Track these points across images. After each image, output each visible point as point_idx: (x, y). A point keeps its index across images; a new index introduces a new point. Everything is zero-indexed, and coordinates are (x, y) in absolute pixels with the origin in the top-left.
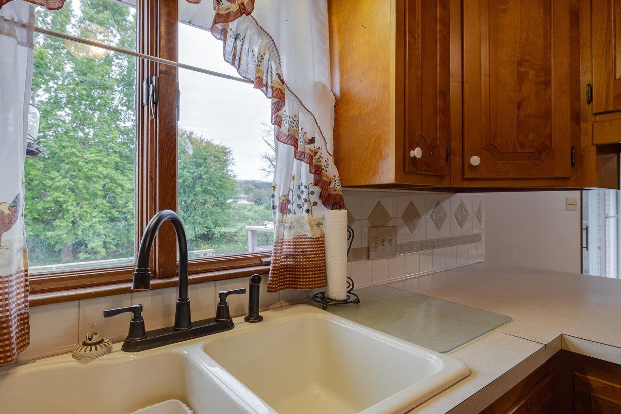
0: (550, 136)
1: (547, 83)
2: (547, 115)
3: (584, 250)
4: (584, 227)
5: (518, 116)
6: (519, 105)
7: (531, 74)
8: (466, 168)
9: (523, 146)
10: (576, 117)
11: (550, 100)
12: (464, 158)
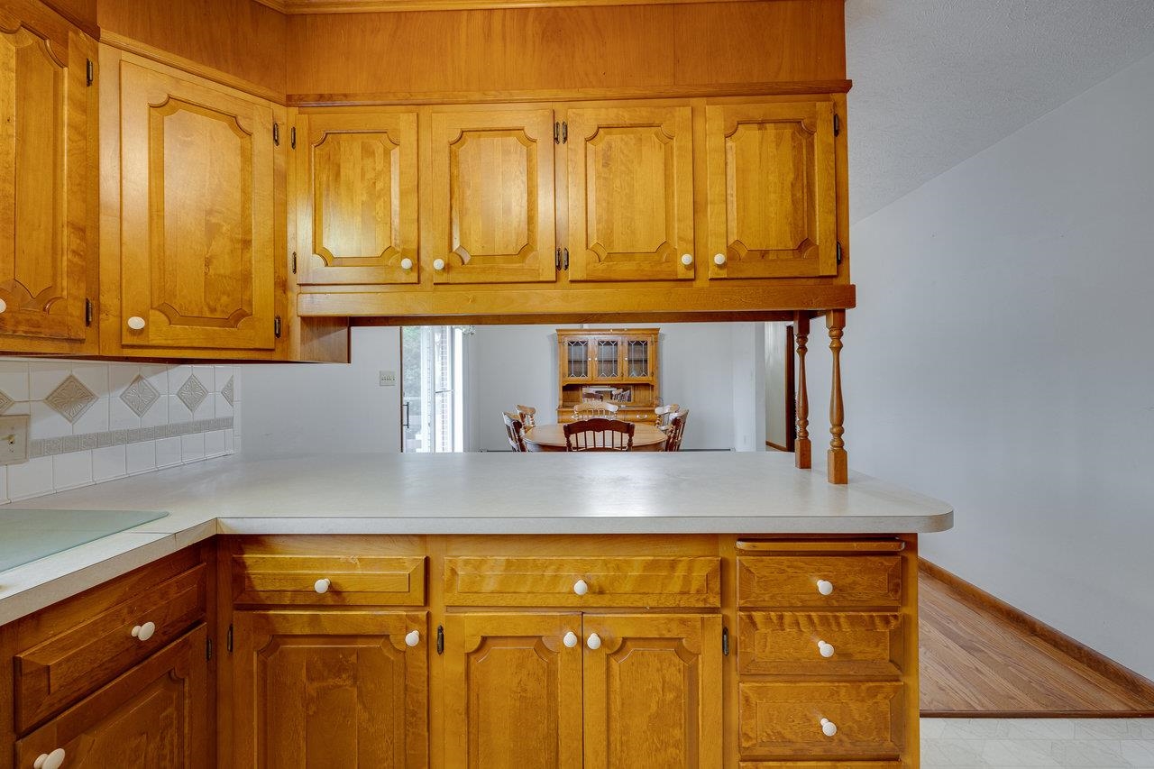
0: (250, 303)
1: (247, 243)
2: (246, 278)
3: (405, 428)
4: (404, 403)
5: (206, 274)
6: (208, 263)
7: (224, 228)
8: (124, 333)
9: (213, 310)
10: (282, 285)
11: (250, 261)
12: (122, 319)
